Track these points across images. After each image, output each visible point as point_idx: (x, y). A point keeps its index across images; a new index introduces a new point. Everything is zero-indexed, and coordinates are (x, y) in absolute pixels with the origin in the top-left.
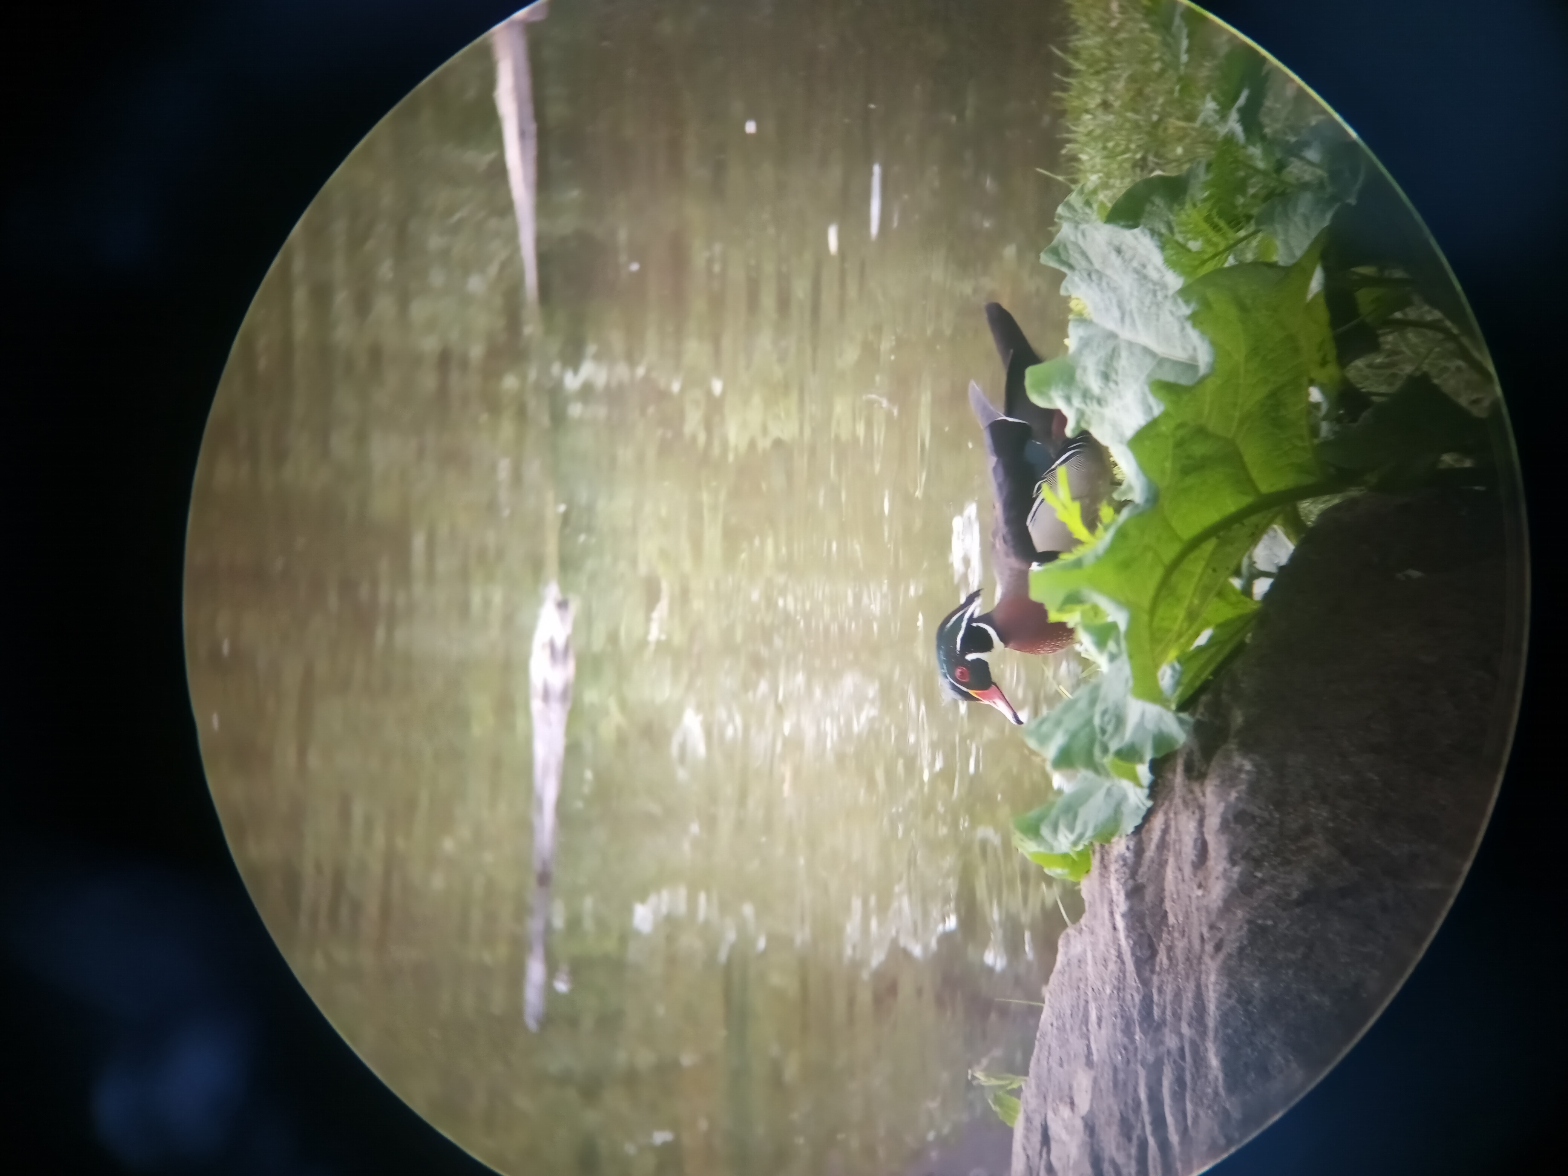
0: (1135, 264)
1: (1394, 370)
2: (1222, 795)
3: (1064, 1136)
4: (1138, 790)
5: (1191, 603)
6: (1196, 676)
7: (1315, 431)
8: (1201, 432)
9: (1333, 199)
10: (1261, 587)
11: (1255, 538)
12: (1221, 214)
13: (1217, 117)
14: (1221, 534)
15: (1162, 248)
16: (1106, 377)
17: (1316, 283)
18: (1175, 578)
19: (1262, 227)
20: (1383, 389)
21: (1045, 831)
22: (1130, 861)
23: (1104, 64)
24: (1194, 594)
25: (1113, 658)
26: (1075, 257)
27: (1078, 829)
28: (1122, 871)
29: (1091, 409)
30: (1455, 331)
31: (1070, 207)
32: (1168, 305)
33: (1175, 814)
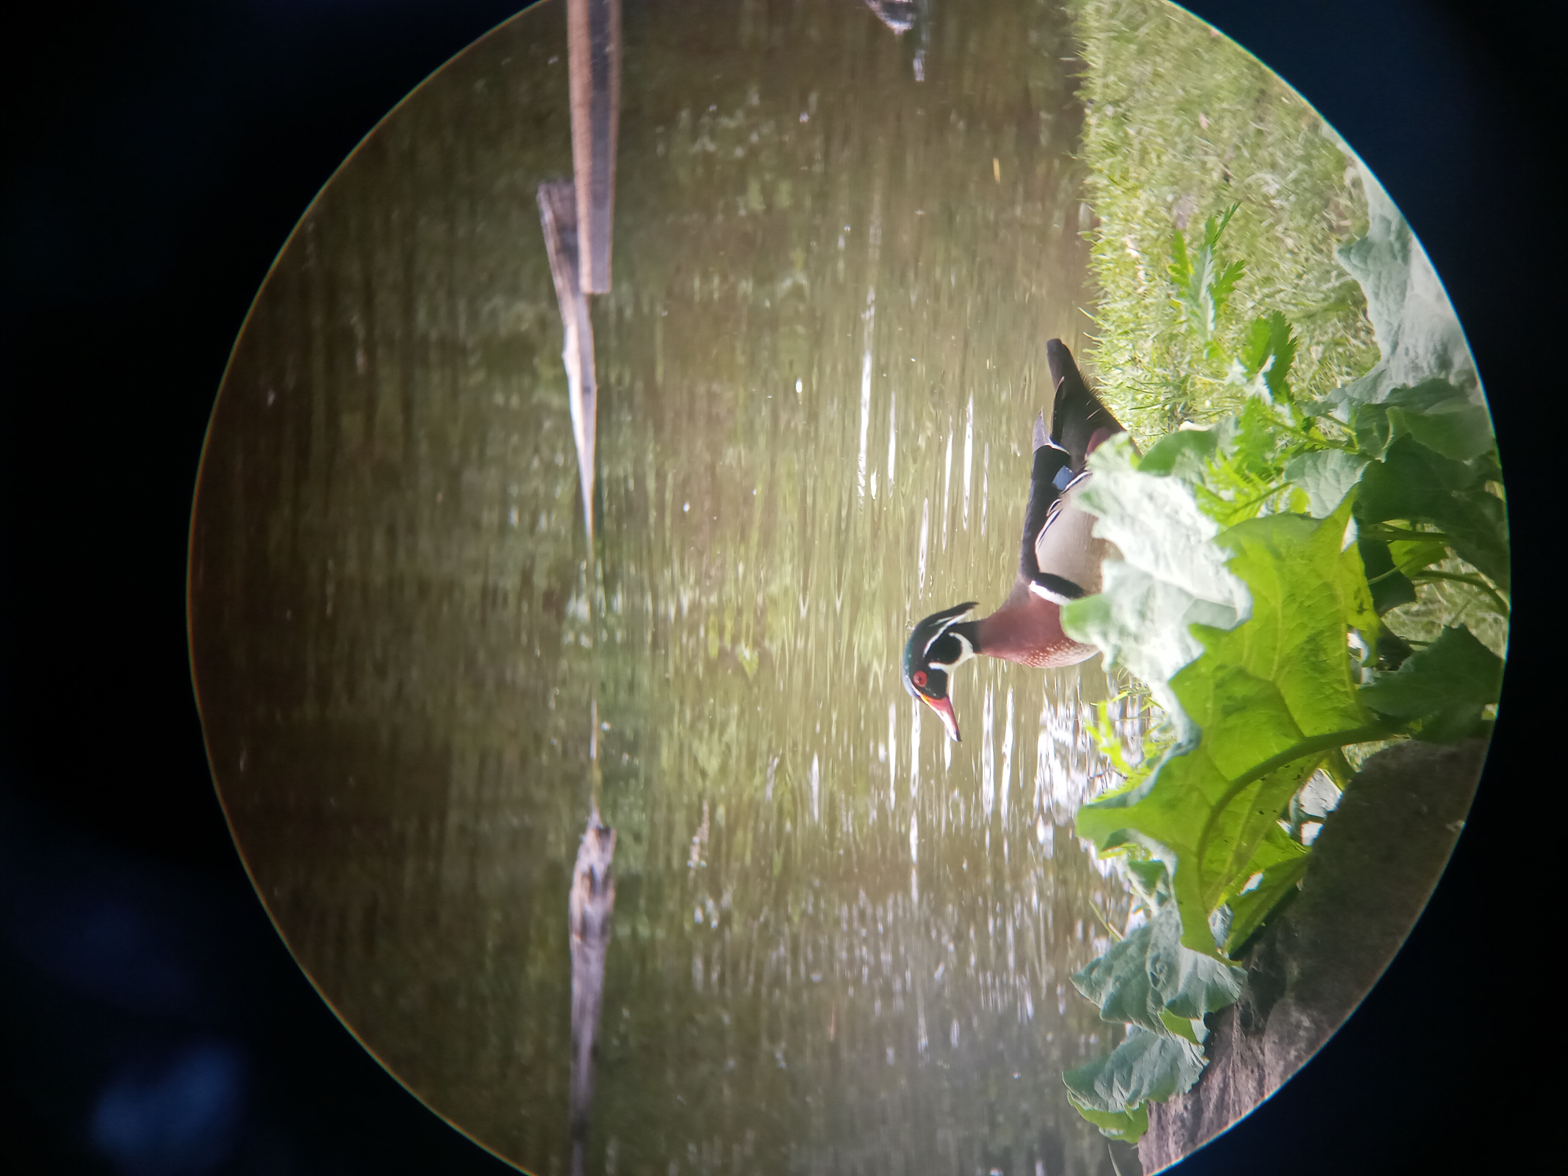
0: (1167, 509)
1: (1431, 618)
2: (1282, 1054)
4: (1194, 1047)
5: (1239, 845)
6: (1248, 923)
7: (1356, 677)
8: (1241, 674)
9: (1363, 456)
10: (1311, 831)
11: (1301, 780)
12: (1250, 468)
13: (1245, 380)
14: (1266, 776)
15: (1195, 496)
16: (1142, 615)
17: (1350, 533)
18: (1222, 818)
19: (1292, 481)
20: (1421, 637)
21: (1099, 1088)
22: (1188, 1123)
23: (1132, 326)
24: (1241, 837)
25: (1162, 900)
26: (1107, 502)
27: (1133, 1087)
28: (1180, 1133)
29: (1128, 645)
30: (1492, 585)
31: (1102, 457)
32: (1202, 550)
33: (1234, 1072)
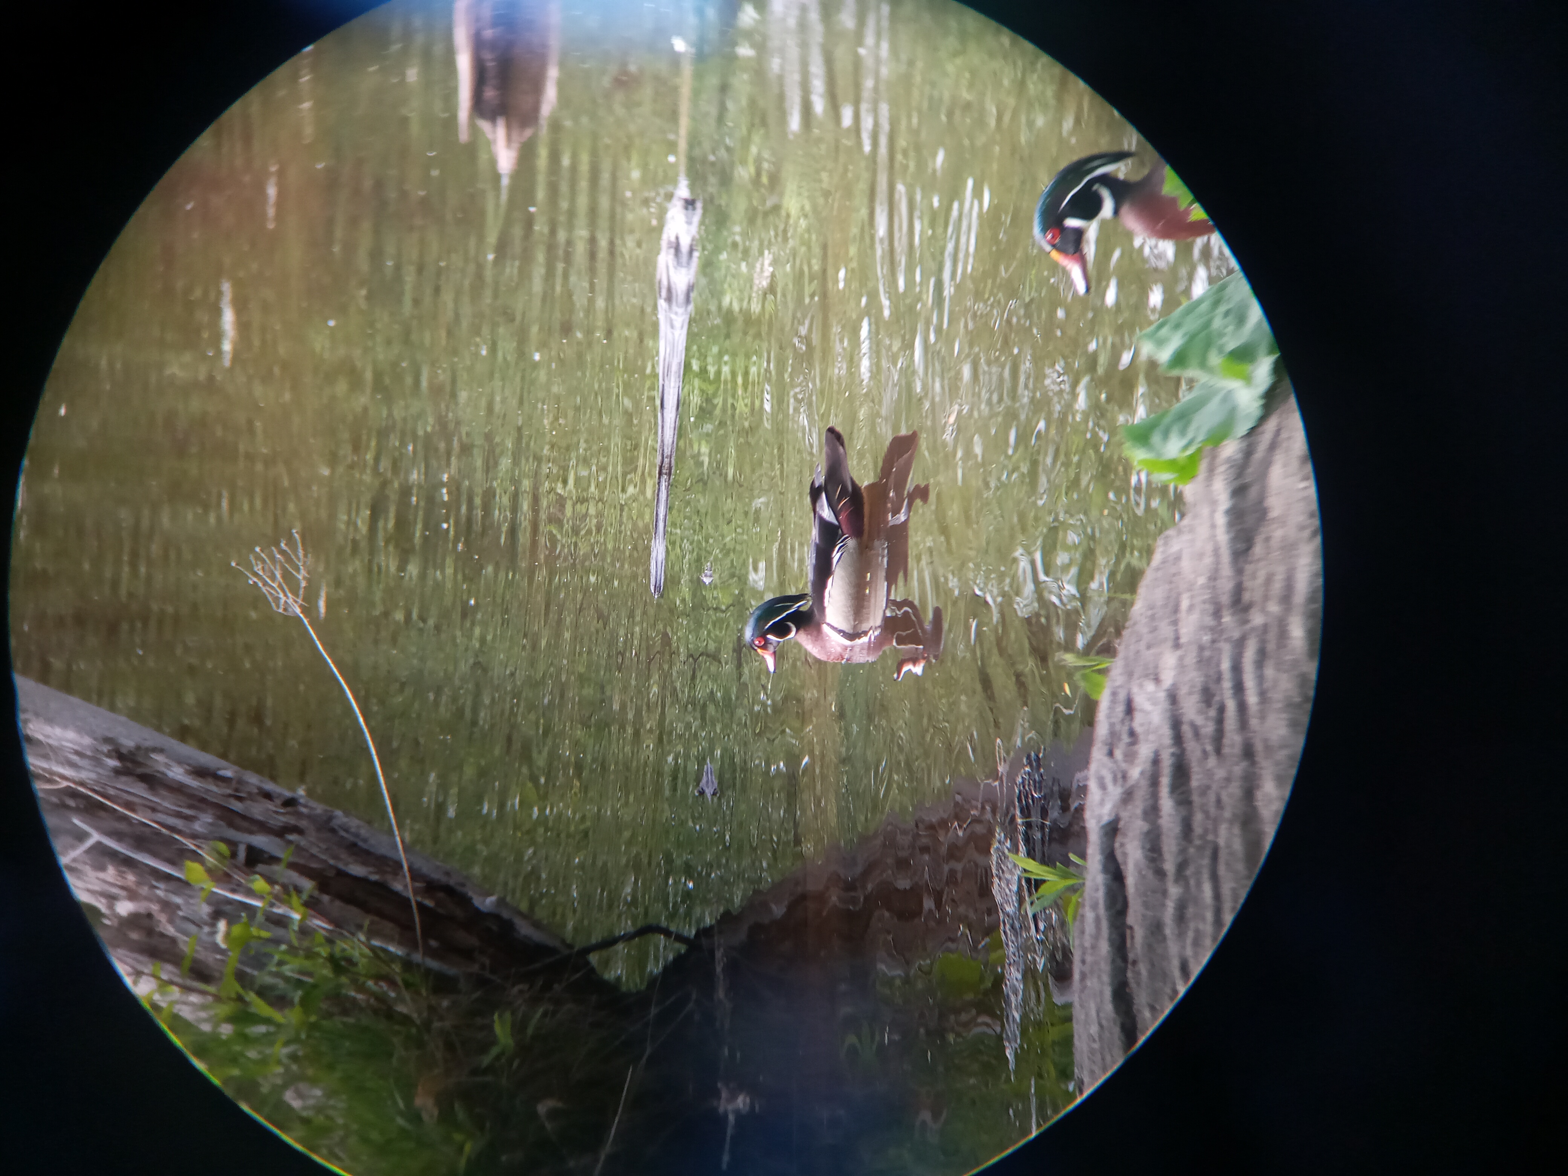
3: (1147, 706)
4: (1253, 396)
21: (1155, 438)
22: (1238, 462)
27: (1190, 435)
28: (1228, 472)
